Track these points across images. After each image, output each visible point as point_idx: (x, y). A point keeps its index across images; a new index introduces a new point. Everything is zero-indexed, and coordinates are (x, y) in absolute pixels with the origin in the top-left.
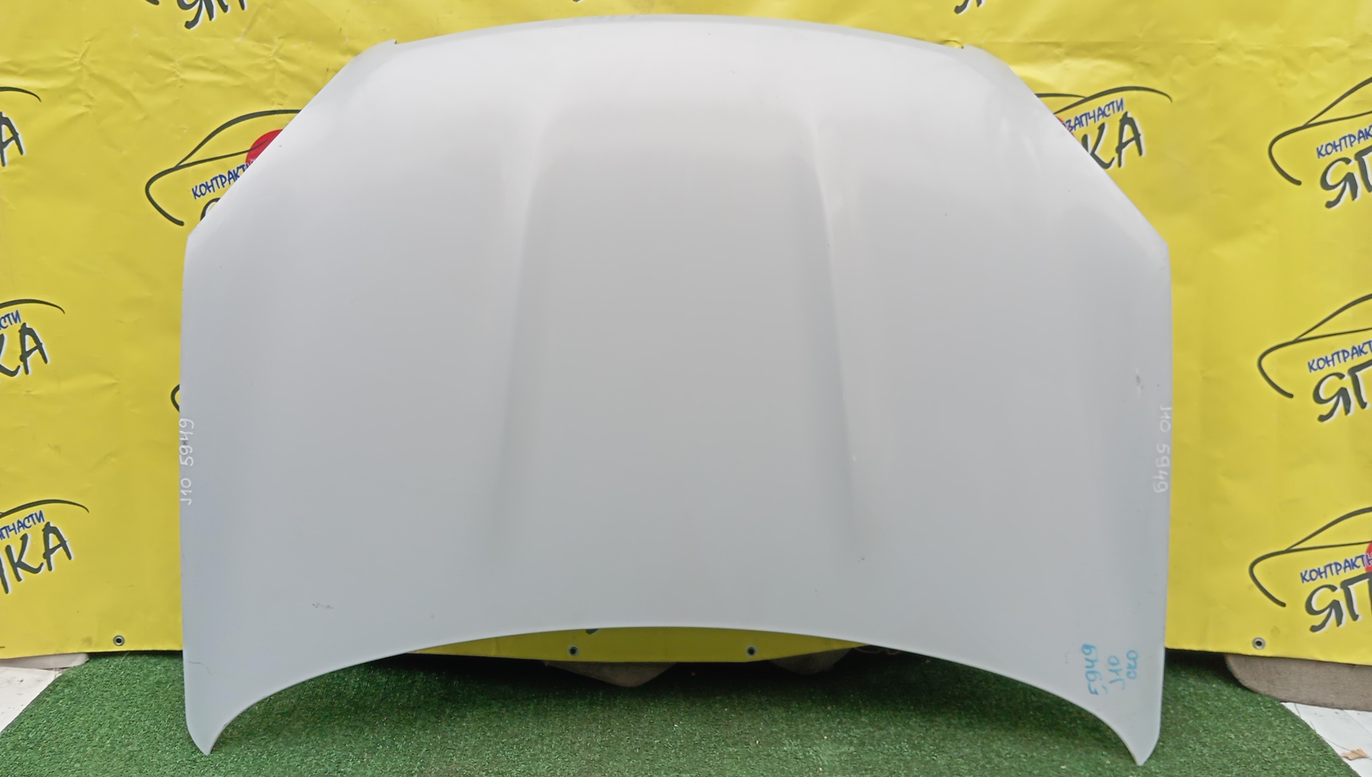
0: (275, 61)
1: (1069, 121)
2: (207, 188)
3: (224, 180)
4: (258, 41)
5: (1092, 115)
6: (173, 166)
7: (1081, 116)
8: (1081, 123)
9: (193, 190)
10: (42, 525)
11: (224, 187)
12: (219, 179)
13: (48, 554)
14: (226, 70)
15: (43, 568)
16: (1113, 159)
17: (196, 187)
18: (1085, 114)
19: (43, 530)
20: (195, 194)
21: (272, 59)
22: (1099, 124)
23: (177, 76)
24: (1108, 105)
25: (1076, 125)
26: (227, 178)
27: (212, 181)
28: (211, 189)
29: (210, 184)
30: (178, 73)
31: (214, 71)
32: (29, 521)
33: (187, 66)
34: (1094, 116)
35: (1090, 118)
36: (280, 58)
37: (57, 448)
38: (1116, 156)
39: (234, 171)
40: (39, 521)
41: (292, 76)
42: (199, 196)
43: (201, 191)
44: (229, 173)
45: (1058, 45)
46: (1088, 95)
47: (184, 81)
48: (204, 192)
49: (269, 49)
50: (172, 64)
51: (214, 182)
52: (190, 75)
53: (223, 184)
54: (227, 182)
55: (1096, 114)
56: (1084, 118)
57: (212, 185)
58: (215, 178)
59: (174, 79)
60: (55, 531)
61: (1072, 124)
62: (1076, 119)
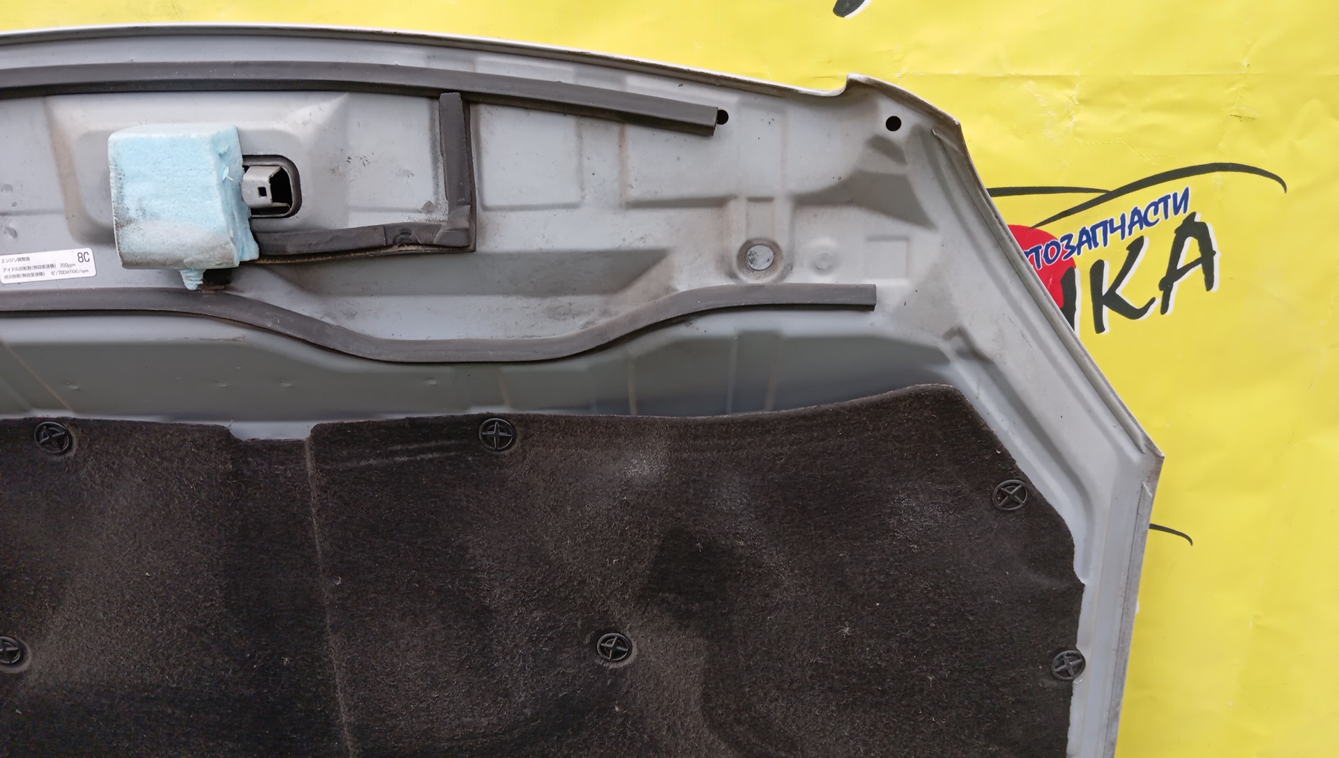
1: (1069, 237)
5: (1117, 223)
7: (1094, 228)
8: (1092, 241)
16: (1153, 300)
18: (1104, 224)
22: (1129, 239)
24: (1156, 204)
25: (1081, 243)
34: (1122, 227)
35: (1113, 230)
38: (1159, 295)
45: (1064, 81)
46: (1111, 188)
55: (1128, 222)
56: (1099, 231)
61: (1074, 242)
62: (1084, 232)
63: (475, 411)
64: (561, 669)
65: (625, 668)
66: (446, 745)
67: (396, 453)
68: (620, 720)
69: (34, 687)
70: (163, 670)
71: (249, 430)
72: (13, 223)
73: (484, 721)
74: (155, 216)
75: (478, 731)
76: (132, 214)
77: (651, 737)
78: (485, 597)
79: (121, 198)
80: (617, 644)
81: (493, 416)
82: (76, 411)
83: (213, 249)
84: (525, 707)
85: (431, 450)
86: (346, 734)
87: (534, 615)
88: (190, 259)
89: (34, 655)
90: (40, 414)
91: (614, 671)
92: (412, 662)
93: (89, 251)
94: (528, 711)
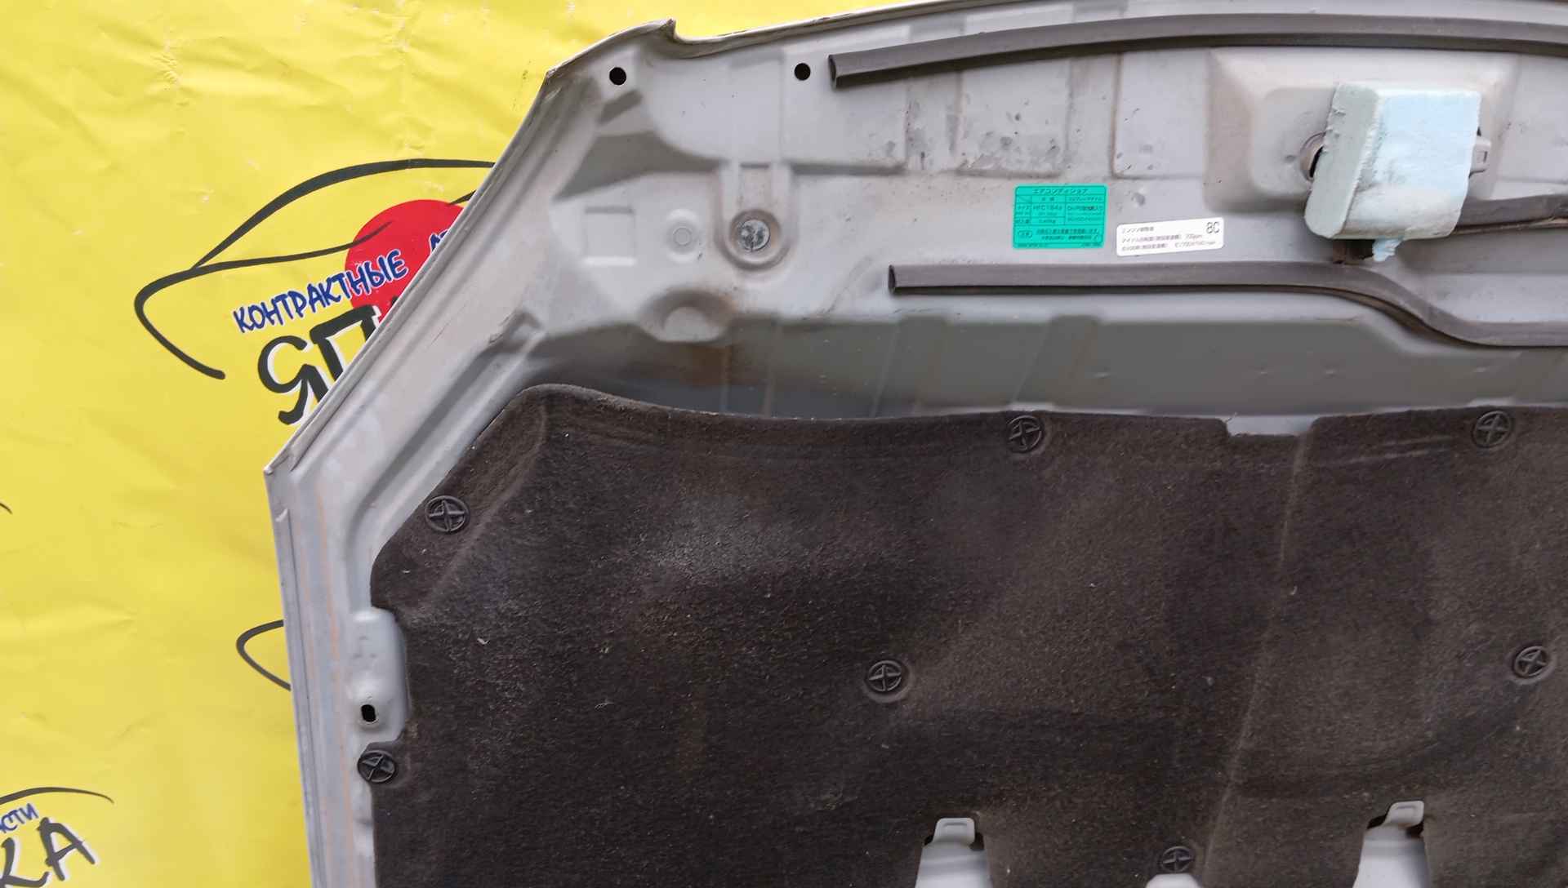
0: (401, 52)
2: (266, 314)
3: (300, 303)
4: (359, 6)
6: (187, 266)
9: (235, 314)
10: (35, 822)
11: (301, 315)
12: (289, 300)
13: (53, 859)
14: (286, 70)
15: (49, 878)
17: (242, 310)
19: (39, 829)
20: (241, 323)
21: (393, 46)
23: (171, 80)
26: (308, 299)
27: (274, 302)
28: (274, 317)
29: (270, 308)
30: (174, 74)
31: (255, 71)
32: (11, 821)
33: (193, 58)
36: (412, 45)
37: (40, 717)
39: (321, 286)
40: (29, 817)
41: (443, 86)
42: (251, 328)
43: (252, 318)
44: (311, 289)
47: (186, 91)
48: (259, 322)
49: (387, 24)
50: (156, 54)
51: (280, 304)
52: (201, 80)
53: (299, 310)
54: (308, 306)
57: (276, 311)
58: (282, 298)
59: (167, 86)
60: (59, 828)
63: (1476, 404)
64: (1474, 687)
65: (1537, 684)
66: (1334, 772)
67: (1390, 449)
68: (1518, 741)
69: (908, 718)
70: (1070, 693)
71: (1237, 426)
72: (1143, 189)
73: (1382, 745)
74: (1402, 180)
75: (1373, 756)
76: (1378, 177)
77: (1543, 758)
78: (1431, 609)
79: (1372, 160)
80: (1538, 658)
81: (1493, 409)
82: (1058, 403)
83: (1442, 217)
84: (1428, 728)
85: (1423, 446)
86: (1235, 762)
87: (1470, 628)
88: (1414, 227)
89: (918, 681)
90: (1016, 407)
91: (1524, 689)
92: (1337, 680)
93: (1220, 221)
94: (1430, 734)
